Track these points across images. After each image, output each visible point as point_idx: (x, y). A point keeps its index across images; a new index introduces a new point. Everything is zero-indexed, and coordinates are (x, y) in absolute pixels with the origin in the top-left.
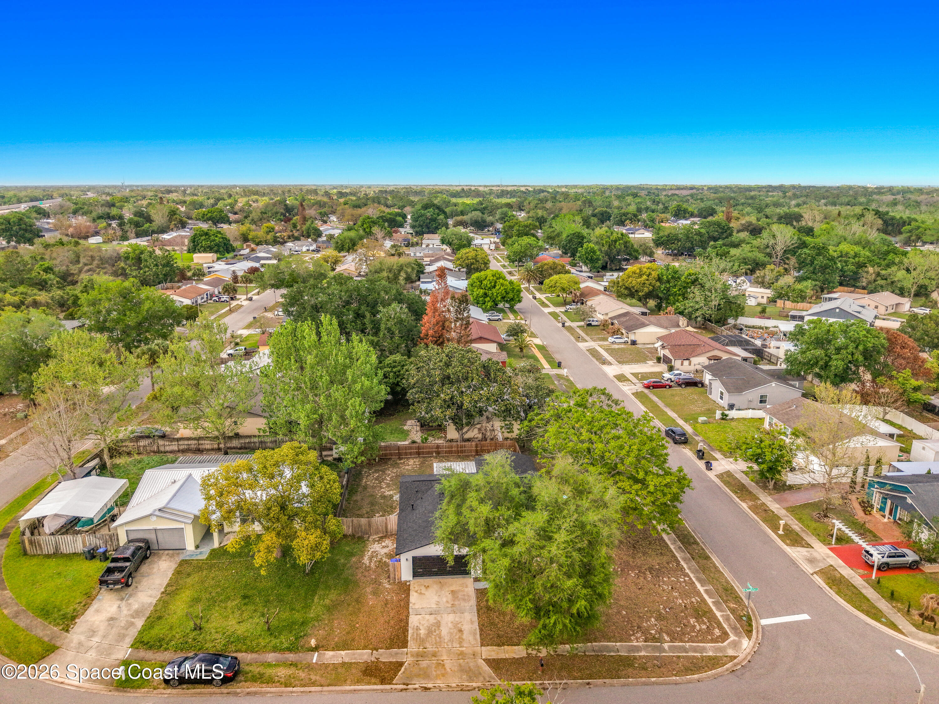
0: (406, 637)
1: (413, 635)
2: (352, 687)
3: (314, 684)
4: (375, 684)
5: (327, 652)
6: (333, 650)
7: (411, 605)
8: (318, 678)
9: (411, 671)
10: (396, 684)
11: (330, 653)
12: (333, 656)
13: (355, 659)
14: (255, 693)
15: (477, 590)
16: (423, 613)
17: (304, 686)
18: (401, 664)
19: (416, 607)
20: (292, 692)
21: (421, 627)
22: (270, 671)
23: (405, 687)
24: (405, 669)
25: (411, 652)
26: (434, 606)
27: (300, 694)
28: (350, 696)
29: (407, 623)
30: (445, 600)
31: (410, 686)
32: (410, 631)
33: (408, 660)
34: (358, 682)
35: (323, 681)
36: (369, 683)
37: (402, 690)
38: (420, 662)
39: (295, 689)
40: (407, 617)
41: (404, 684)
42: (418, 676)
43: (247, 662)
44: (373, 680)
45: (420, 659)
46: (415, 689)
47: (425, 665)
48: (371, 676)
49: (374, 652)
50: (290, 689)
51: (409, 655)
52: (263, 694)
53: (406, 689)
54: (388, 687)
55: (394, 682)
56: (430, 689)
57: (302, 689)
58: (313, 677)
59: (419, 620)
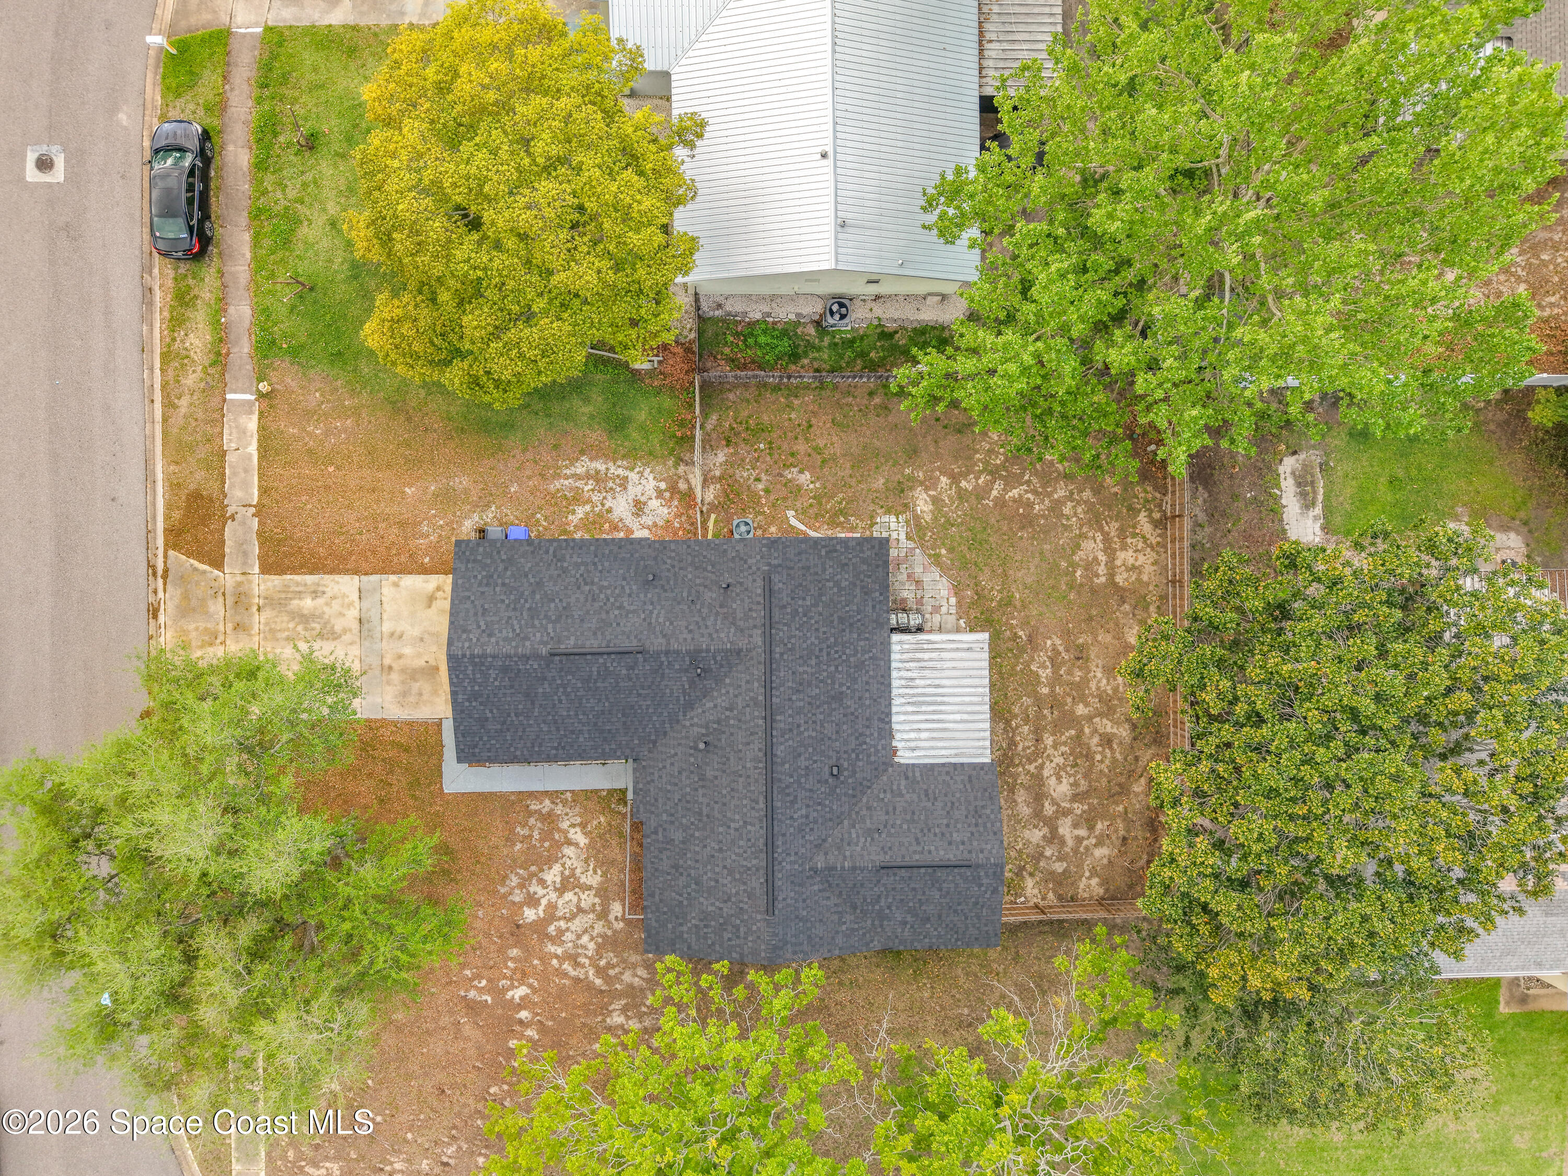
0: (294, 570)
1: (298, 584)
2: (160, 476)
3: (169, 405)
4: (167, 517)
5: (255, 417)
6: (262, 428)
7: (393, 578)
8: (183, 411)
9: (197, 583)
10: (166, 556)
11: (252, 424)
12: (243, 432)
13: (234, 474)
14: (151, 304)
15: (439, 724)
16: (366, 604)
17: (163, 387)
18: (218, 562)
19: (388, 591)
20: (152, 369)
21: (320, 601)
22: (200, 317)
23: (160, 572)
24: (204, 572)
25: (250, 582)
26: (387, 627)
27: (147, 383)
28: (137, 472)
29: (333, 571)
30: (407, 651)
31: (160, 581)
32: (309, 579)
33: (228, 577)
34: (174, 486)
35: (177, 420)
36: (169, 507)
37: (152, 567)
38: (221, 599)
39: (157, 372)
40: (356, 572)
41: (166, 571)
42: (186, 597)
43: (225, 269)
44: (177, 515)
45: (230, 600)
46: (155, 592)
47: (212, 609)
48: (188, 507)
49: (253, 510)
50: (157, 365)
51: (239, 578)
52: (146, 318)
53: (155, 574)
54: (160, 542)
55: (171, 552)
56: (155, 617)
57: (158, 386)
58: (184, 402)
59: (344, 596)
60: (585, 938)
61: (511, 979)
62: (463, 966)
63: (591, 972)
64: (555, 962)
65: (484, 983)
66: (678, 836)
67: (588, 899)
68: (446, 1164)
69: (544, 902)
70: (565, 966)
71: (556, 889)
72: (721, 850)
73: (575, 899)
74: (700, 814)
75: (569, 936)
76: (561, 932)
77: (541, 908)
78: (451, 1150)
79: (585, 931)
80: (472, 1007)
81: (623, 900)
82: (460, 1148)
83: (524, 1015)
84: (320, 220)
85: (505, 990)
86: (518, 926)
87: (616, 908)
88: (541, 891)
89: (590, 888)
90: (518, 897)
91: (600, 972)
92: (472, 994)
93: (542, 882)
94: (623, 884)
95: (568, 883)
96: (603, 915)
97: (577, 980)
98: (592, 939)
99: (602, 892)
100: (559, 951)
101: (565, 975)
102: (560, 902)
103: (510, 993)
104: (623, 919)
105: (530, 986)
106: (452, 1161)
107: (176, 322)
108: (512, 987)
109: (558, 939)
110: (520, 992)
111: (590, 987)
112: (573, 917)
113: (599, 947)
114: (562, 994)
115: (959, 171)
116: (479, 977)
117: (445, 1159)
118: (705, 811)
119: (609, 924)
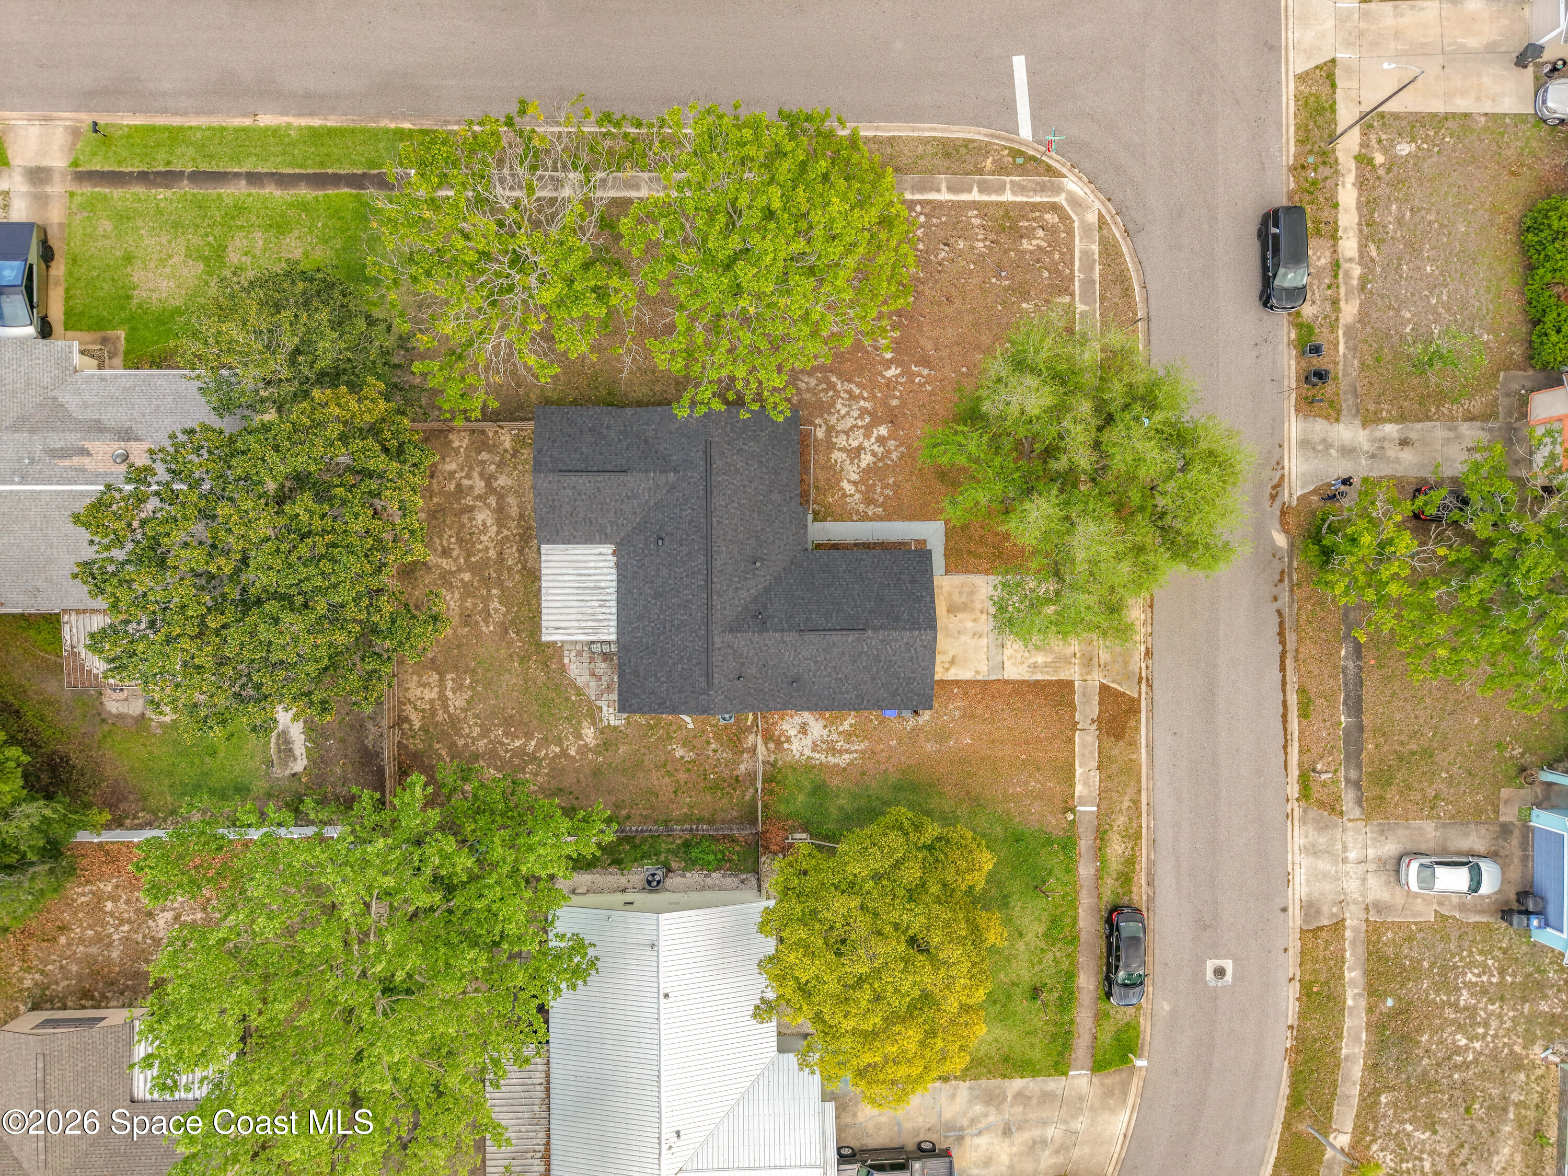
0: (1050, 683)
1: (1048, 673)
2: (1143, 751)
3: (1136, 802)
4: (1139, 721)
5: (1077, 794)
6: (1072, 786)
7: (980, 678)
8: (1127, 798)
9: (1118, 674)
10: (1140, 693)
11: (1079, 789)
12: (1086, 783)
13: (1092, 753)
14: (1149, 874)
15: (947, 572)
16: (999, 658)
17: (1140, 814)
18: (1104, 688)
19: (984, 668)
20: (1148, 827)
21: (1032, 661)
22: (1115, 865)
23: (1144, 682)
24: (1113, 682)
25: (1081, 675)
26: (984, 641)
27: (1151, 817)
28: (1159, 753)
29: (1023, 682)
30: (969, 624)
31: (1144, 675)
32: (1039, 677)
33: (1096, 678)
34: (1134, 743)
35: (1131, 791)
36: (1137, 729)
37: (1150, 686)
38: (1102, 662)
39: (1144, 825)
40: (1006, 682)
41: (1140, 682)
42: (1126, 664)
43: (1096, 900)
44: (1132, 723)
45: (1095, 660)
46: (1147, 667)
47: (1108, 656)
48: (1124, 729)
49: (1079, 727)
50: (1144, 831)
51: (1089, 677)
52: (1152, 863)
53: (1148, 680)
54: (1143, 703)
55: (1136, 696)
56: (1147, 649)
57: (1144, 815)
58: (1126, 804)
59: (1014, 664)
60: (843, 412)
61: (897, 382)
62: (932, 393)
63: (839, 386)
64: (866, 395)
65: (917, 380)
66: (775, 496)
67: (841, 441)
68: (946, 245)
69: (873, 440)
70: (858, 391)
71: (864, 449)
72: (744, 486)
73: (850, 441)
74: (759, 512)
75: (855, 414)
76: (861, 417)
77: (875, 435)
78: (942, 255)
79: (843, 417)
80: (925, 362)
81: (816, 440)
82: (936, 257)
83: (889, 356)
84: (1030, 937)
85: (902, 374)
86: (892, 422)
87: (820, 434)
88: (875, 447)
89: (840, 449)
90: (892, 444)
91: (832, 386)
92: (925, 372)
93: (874, 454)
94: (815, 452)
95: (855, 453)
96: (830, 429)
97: (849, 381)
98: (838, 411)
99: (831, 446)
100: (862, 403)
101: (858, 385)
102: (861, 439)
103: (898, 372)
104: (815, 426)
105: (883, 377)
106: (942, 246)
107: (1131, 861)
108: (896, 376)
109: (863, 412)
110: (892, 372)
111: (840, 376)
112: (852, 428)
113: (833, 405)
114: (860, 370)
115: (574, 987)
116: (921, 385)
117: (947, 248)
118: (755, 515)
119: (826, 422)
